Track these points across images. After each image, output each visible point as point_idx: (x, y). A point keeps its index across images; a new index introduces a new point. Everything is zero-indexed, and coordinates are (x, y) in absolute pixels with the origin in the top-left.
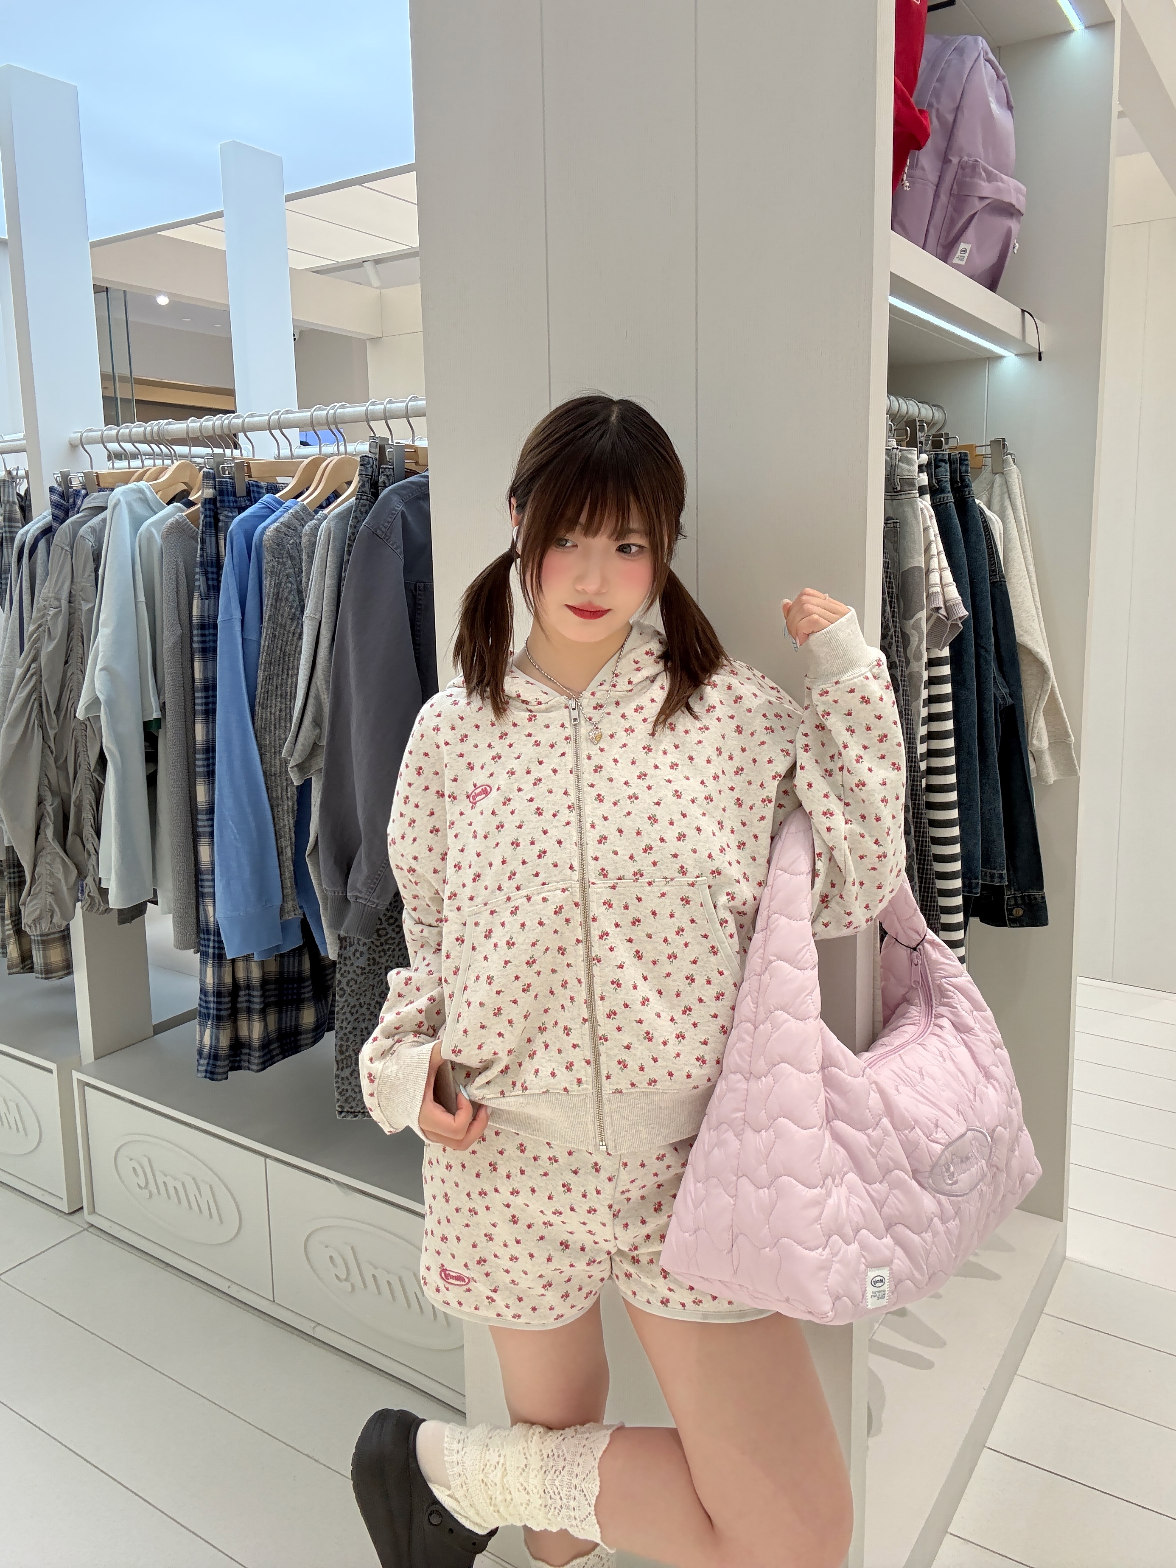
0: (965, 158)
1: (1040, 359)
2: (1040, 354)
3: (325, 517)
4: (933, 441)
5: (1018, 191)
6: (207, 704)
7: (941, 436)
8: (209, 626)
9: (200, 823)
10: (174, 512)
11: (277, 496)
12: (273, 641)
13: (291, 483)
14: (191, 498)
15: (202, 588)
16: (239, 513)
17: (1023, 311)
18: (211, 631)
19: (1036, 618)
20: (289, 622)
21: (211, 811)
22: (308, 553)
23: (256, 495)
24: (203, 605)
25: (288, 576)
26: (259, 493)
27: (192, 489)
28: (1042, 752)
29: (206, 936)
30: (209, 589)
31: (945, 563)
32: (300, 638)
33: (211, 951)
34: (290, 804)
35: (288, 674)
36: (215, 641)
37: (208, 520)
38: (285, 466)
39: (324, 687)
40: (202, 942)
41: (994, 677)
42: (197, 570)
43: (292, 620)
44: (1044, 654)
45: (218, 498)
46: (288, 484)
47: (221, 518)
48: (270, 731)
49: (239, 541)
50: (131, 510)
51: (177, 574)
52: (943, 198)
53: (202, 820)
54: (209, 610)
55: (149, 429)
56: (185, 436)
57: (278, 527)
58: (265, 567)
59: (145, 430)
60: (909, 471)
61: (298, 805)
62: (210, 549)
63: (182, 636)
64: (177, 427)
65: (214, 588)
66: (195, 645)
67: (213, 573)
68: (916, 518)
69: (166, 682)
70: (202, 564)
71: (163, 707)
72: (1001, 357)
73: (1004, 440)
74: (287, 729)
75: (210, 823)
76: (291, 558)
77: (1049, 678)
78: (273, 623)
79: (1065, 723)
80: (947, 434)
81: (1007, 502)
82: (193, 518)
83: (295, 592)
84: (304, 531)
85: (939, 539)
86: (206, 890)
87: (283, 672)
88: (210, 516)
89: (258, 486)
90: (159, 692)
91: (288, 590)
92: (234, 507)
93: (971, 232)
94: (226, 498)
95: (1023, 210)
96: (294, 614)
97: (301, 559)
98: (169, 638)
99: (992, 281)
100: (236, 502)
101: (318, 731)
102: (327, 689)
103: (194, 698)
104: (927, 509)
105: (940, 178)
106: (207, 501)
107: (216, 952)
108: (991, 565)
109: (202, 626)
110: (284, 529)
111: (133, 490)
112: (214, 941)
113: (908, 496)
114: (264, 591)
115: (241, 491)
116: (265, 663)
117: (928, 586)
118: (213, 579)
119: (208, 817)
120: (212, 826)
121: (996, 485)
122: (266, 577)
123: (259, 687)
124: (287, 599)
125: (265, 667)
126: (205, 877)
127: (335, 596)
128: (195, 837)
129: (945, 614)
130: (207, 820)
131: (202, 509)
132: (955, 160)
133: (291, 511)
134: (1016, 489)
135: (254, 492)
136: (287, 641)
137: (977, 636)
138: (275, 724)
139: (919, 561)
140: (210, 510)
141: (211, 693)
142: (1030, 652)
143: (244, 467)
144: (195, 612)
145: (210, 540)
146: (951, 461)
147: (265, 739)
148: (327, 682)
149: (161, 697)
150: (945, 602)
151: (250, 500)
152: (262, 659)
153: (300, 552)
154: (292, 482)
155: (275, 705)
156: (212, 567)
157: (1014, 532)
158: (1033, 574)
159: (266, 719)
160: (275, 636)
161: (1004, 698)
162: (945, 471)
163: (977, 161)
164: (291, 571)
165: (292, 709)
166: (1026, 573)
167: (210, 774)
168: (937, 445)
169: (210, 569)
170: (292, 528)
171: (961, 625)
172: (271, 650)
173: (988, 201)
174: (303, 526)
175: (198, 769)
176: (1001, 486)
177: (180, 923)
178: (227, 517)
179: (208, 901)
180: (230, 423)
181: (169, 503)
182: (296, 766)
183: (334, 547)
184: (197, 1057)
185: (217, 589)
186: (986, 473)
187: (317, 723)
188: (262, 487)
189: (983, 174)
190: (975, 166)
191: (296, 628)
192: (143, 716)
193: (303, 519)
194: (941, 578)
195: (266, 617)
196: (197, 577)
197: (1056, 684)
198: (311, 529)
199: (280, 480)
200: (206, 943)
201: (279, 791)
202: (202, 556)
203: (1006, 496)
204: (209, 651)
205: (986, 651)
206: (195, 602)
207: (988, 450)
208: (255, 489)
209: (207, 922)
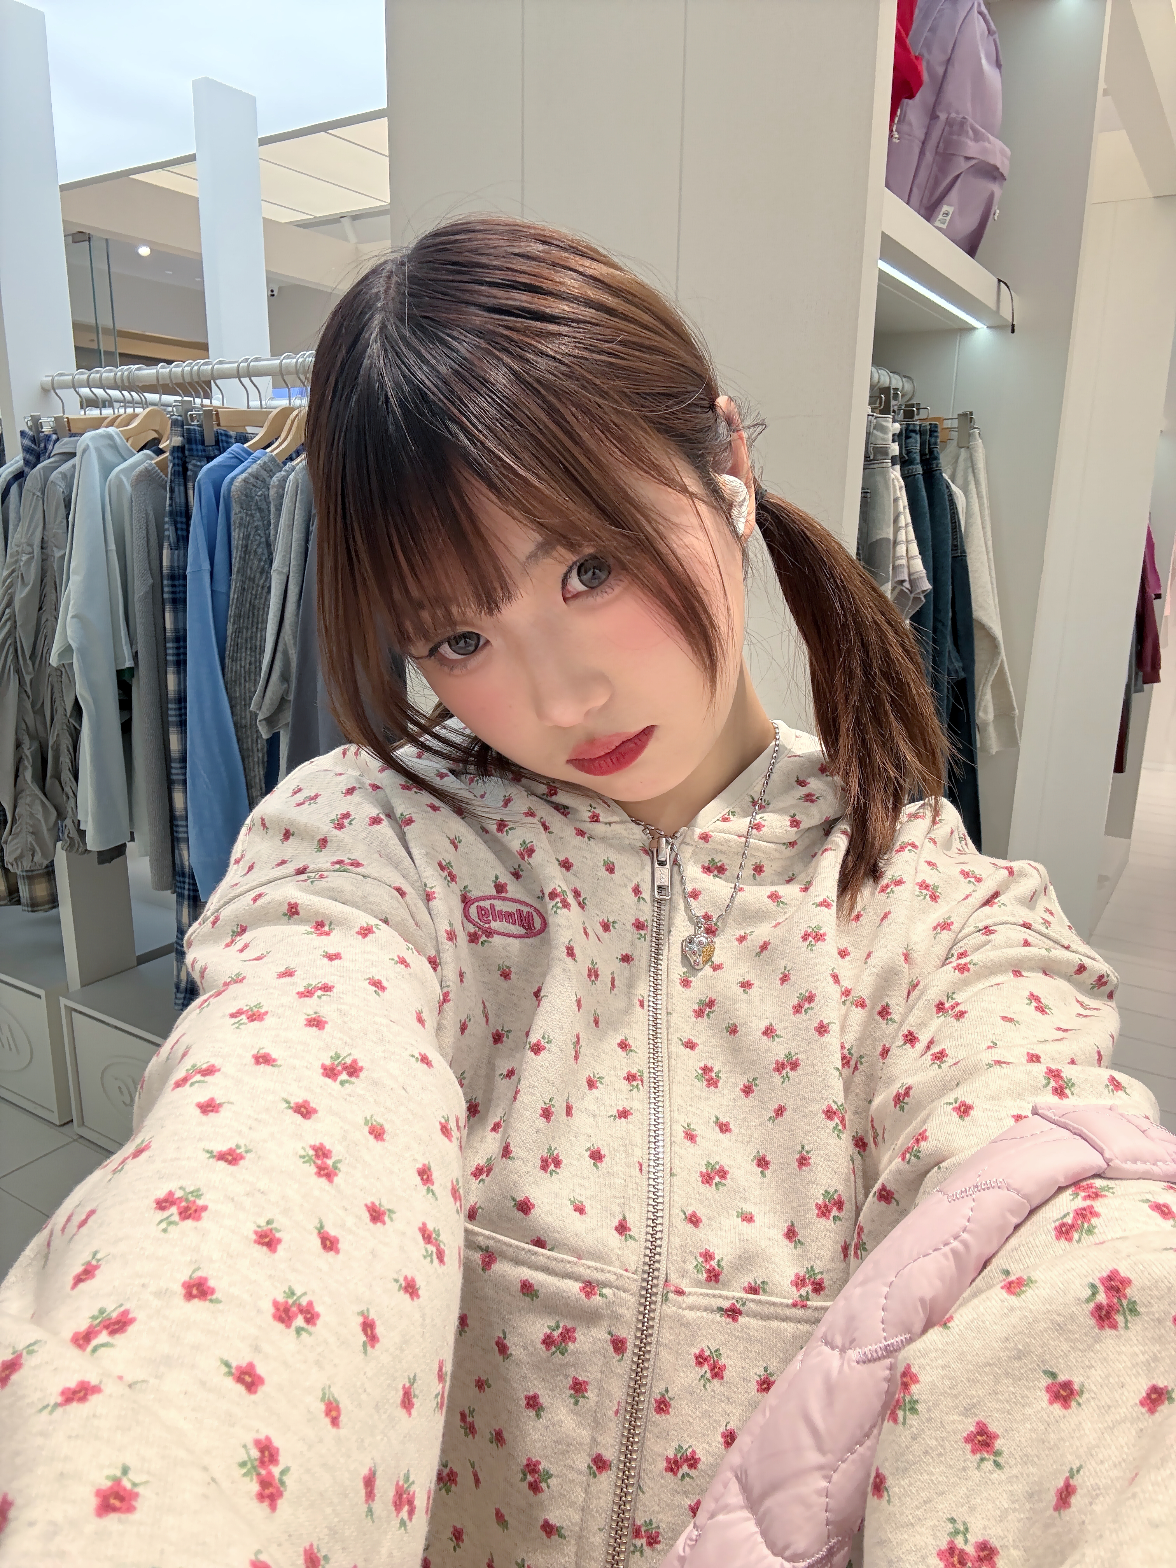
0: (953, 115)
1: (1013, 331)
2: (1013, 326)
3: (293, 469)
4: (905, 411)
5: (1003, 153)
6: (178, 655)
7: (913, 406)
8: (178, 577)
9: (174, 771)
10: (143, 460)
11: (246, 445)
12: (242, 594)
13: (259, 433)
14: (161, 446)
15: (171, 538)
16: (208, 462)
17: (1000, 281)
18: (181, 582)
19: (991, 595)
20: (258, 575)
21: (183, 760)
22: (276, 506)
23: (225, 445)
24: (172, 555)
25: (257, 528)
26: (227, 442)
27: (162, 437)
28: (986, 724)
29: (182, 879)
30: (178, 540)
31: (912, 535)
32: (269, 592)
33: (186, 893)
34: (260, 755)
35: (257, 628)
36: (185, 592)
37: (177, 468)
38: (256, 417)
39: (292, 642)
40: (178, 884)
41: (949, 652)
42: (167, 519)
43: (261, 573)
44: (997, 630)
45: (187, 446)
46: (257, 434)
47: (190, 467)
48: (240, 684)
49: (208, 491)
50: (100, 457)
51: (147, 523)
52: (929, 156)
53: (175, 768)
54: (178, 560)
55: (119, 374)
56: (155, 382)
57: (246, 478)
58: (233, 518)
59: (115, 375)
60: (883, 439)
61: (268, 757)
62: (179, 499)
63: (153, 586)
64: (148, 372)
65: (182, 539)
66: (166, 596)
67: (182, 523)
68: (887, 488)
69: (138, 631)
70: (171, 513)
71: (135, 656)
72: (975, 328)
73: (971, 413)
74: (256, 682)
75: (183, 771)
76: (260, 510)
77: (999, 653)
78: (242, 575)
79: (1011, 697)
80: (918, 404)
81: (971, 477)
82: (162, 465)
83: (263, 545)
84: (272, 483)
85: (907, 511)
86: (181, 835)
87: (252, 626)
88: (178, 465)
89: (227, 436)
90: (132, 641)
91: (257, 542)
92: (202, 456)
93: (954, 194)
94: (194, 447)
95: (1006, 174)
96: (263, 567)
97: (269, 511)
98: (140, 588)
99: (971, 246)
100: (204, 450)
101: (286, 686)
102: (295, 644)
103: (166, 649)
104: (898, 480)
105: (927, 135)
106: (175, 449)
107: (192, 893)
108: (953, 539)
109: (172, 577)
110: (252, 480)
111: (102, 436)
112: (189, 884)
113: (880, 465)
114: (232, 543)
115: (209, 440)
116: (235, 616)
117: (895, 558)
118: (182, 529)
119: (181, 765)
120: (185, 774)
121: (961, 459)
122: (235, 530)
123: (229, 640)
124: (255, 552)
125: (234, 620)
126: (180, 823)
127: (303, 550)
128: (169, 784)
129: (908, 587)
130: (181, 768)
131: (170, 458)
132: (943, 116)
133: (259, 462)
134: (981, 464)
135: (222, 441)
136: (256, 595)
137: (936, 610)
138: (245, 677)
139: (888, 533)
140: (178, 458)
141: (182, 644)
142: (983, 627)
143: (212, 415)
144: (165, 563)
145: (179, 490)
146: (921, 433)
147: (235, 691)
148: (295, 637)
149: (134, 646)
150: (910, 575)
151: (220, 450)
152: (232, 611)
153: (268, 503)
154: (261, 432)
155: (245, 658)
156: (181, 516)
157: (976, 507)
158: (991, 549)
159: (236, 672)
160: (244, 589)
161: (957, 672)
162: (915, 442)
163: (964, 118)
164: (260, 523)
165: (261, 662)
166: (984, 548)
167: (182, 724)
168: (909, 415)
169: (179, 519)
170: (260, 480)
171: (923, 599)
172: (240, 604)
173: (973, 162)
174: (271, 477)
175: (171, 719)
176: (965, 460)
177: (156, 864)
178: (195, 465)
179: (183, 846)
180: (199, 368)
181: (138, 452)
182: (265, 719)
183: (301, 500)
184: (175, 990)
185: (186, 539)
186: (952, 447)
187: (285, 677)
188: (230, 437)
189: (971, 132)
190: (963, 123)
191: (265, 581)
192: (116, 665)
193: (271, 470)
194: (907, 551)
195: (235, 569)
196: (166, 526)
197: (1005, 658)
198: (279, 481)
199: (249, 429)
200: (182, 885)
201: (250, 743)
202: (171, 505)
203: (970, 471)
204: (179, 602)
205: (943, 624)
206: (165, 552)
207: (955, 423)
208: (224, 438)
209: (182, 866)
